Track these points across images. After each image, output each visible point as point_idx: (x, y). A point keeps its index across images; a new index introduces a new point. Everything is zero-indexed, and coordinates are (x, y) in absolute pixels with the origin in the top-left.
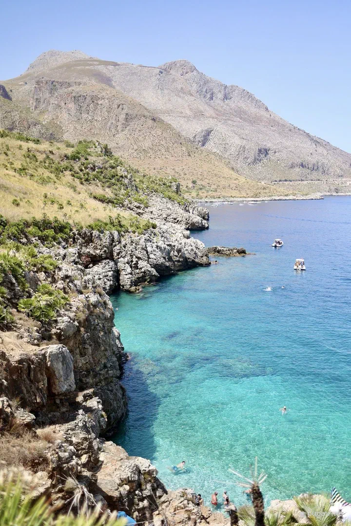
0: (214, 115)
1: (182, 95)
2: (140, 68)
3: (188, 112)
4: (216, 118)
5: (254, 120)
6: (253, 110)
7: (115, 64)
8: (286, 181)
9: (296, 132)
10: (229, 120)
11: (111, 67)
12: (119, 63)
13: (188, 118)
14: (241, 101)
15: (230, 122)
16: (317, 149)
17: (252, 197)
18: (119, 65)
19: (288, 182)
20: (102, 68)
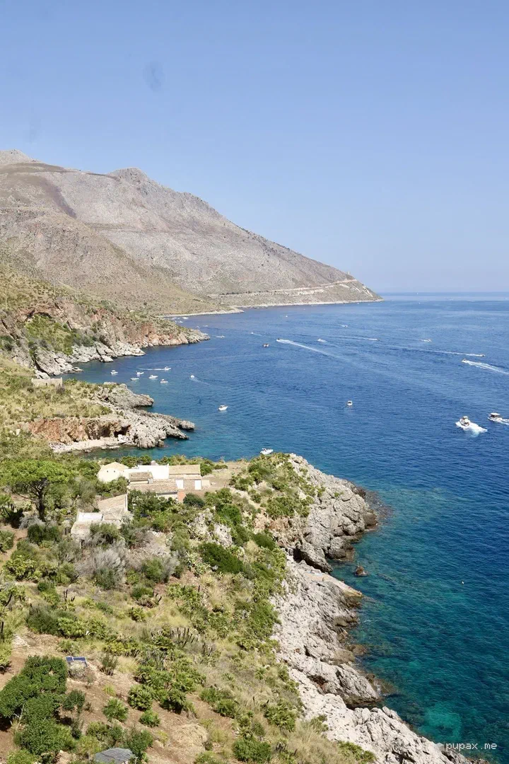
0: (166, 228)
1: (134, 207)
2: (89, 176)
3: (139, 226)
4: (168, 232)
5: (207, 231)
6: (206, 219)
7: (62, 171)
8: (233, 293)
9: (250, 242)
10: (180, 232)
11: (57, 175)
12: (66, 168)
13: (139, 232)
14: (194, 210)
15: (182, 235)
16: (270, 260)
17: (186, 313)
18: (66, 172)
19: (235, 295)
20: (47, 175)
